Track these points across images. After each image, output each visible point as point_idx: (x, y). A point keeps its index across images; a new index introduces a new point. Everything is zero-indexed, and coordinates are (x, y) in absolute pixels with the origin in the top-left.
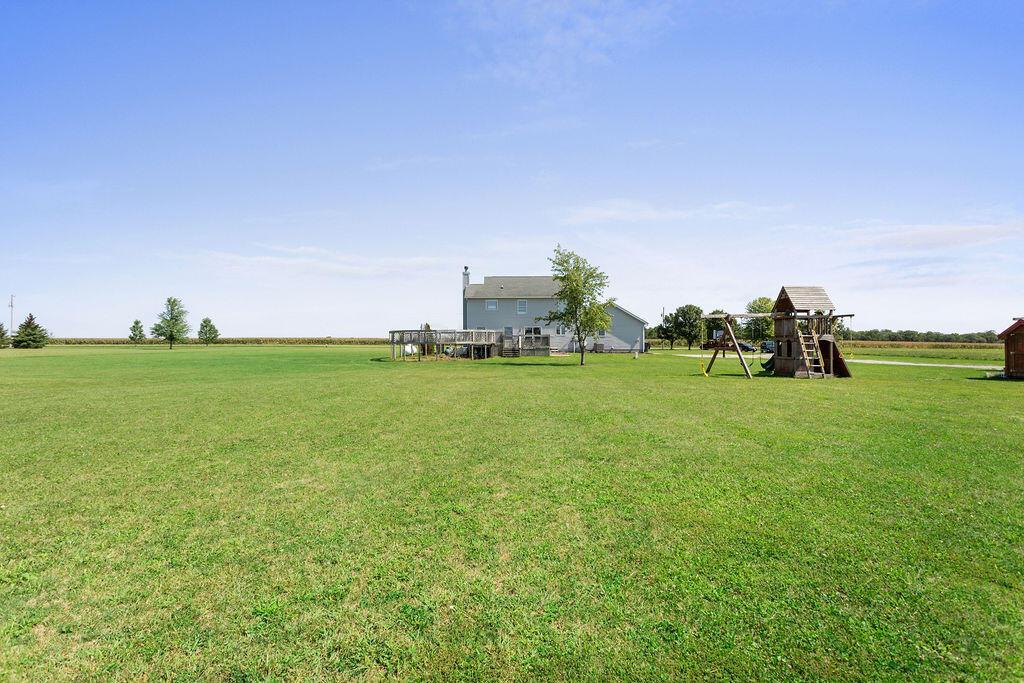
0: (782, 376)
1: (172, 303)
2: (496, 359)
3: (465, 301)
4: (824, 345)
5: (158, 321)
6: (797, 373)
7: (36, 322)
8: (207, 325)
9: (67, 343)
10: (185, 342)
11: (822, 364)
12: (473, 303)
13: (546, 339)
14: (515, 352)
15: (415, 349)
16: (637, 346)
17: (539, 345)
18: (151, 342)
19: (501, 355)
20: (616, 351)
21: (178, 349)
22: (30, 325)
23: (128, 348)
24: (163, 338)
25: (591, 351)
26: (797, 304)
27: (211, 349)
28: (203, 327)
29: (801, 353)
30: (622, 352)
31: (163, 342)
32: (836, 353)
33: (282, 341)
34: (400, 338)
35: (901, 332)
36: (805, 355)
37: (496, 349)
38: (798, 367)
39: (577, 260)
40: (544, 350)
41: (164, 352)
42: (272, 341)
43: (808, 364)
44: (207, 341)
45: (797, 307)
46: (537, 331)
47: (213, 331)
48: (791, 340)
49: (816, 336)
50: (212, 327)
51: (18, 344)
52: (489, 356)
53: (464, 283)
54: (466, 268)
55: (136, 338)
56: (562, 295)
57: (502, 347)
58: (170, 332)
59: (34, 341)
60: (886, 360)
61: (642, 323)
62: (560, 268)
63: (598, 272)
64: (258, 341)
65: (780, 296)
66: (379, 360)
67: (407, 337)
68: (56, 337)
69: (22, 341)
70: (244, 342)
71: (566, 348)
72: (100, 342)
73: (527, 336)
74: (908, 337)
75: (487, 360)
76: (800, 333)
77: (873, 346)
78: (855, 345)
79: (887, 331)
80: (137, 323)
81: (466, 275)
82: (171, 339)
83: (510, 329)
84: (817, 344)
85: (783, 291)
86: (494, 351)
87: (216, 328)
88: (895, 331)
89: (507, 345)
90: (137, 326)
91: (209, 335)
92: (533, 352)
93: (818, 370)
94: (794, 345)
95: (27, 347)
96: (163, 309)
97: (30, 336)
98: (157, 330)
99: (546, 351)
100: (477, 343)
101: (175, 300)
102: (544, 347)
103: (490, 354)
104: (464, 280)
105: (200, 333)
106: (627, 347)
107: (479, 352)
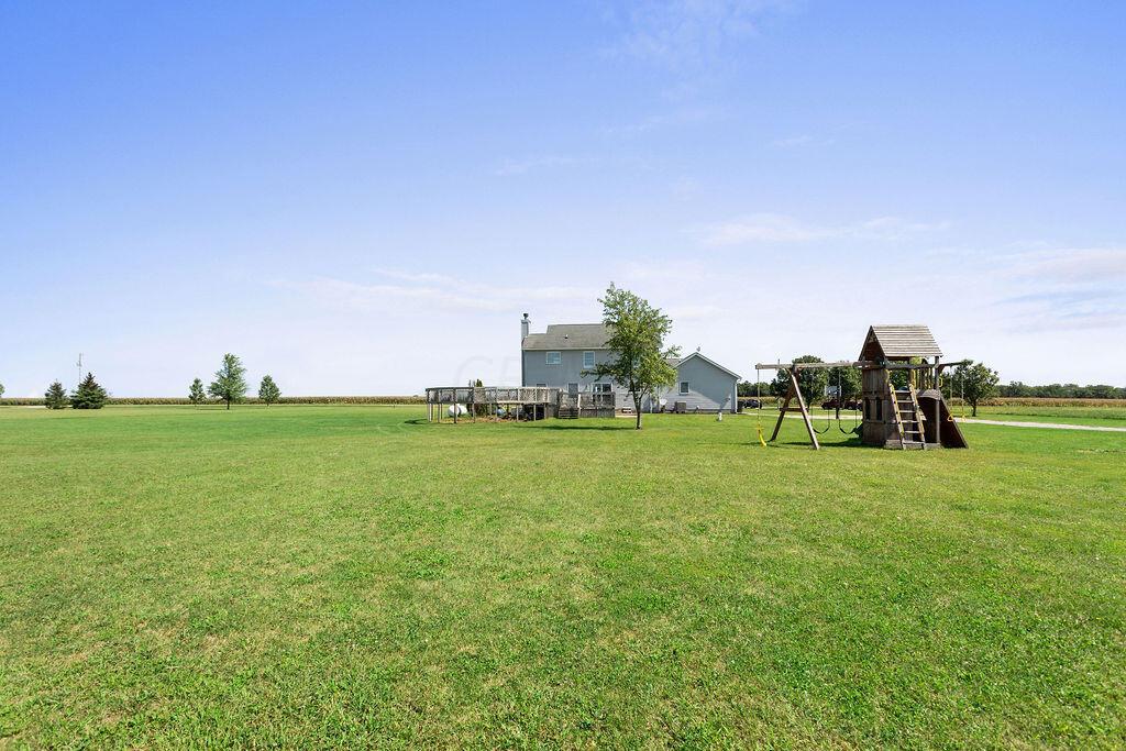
0: (871, 446)
1: (230, 360)
2: (550, 421)
3: (524, 353)
4: (927, 404)
5: (216, 380)
6: (889, 442)
7: (95, 381)
8: (267, 382)
10: (239, 401)
11: (922, 430)
12: (534, 356)
13: (611, 397)
14: (573, 413)
15: (464, 409)
16: (728, 406)
17: (601, 404)
18: (210, 402)
19: (556, 416)
20: (702, 411)
21: (236, 411)
22: (89, 385)
23: (189, 408)
24: (220, 397)
25: (672, 412)
26: (889, 349)
27: (273, 409)
28: (263, 385)
29: (893, 415)
30: (710, 412)
31: (220, 402)
32: (944, 413)
33: (350, 401)
34: (438, 397)
35: (1090, 388)
36: (898, 417)
37: (550, 409)
38: (890, 434)
39: (635, 300)
40: (608, 410)
41: (221, 412)
42: (339, 400)
43: (901, 429)
44: (269, 401)
45: (888, 353)
46: (606, 388)
47: (274, 389)
48: (881, 397)
49: (914, 392)
50: (273, 386)
51: (77, 404)
52: (538, 418)
53: (523, 333)
54: (526, 315)
55: (196, 399)
56: (615, 343)
57: (558, 406)
58: (228, 391)
59: (92, 401)
60: (1055, 422)
61: (734, 378)
62: (612, 310)
63: (660, 315)
64: (324, 401)
65: (868, 339)
66: (414, 422)
67: (445, 395)
68: (115, 397)
69: (81, 401)
70: (310, 401)
72: (167, 402)
74: (1100, 393)
75: (535, 423)
76: (892, 389)
77: (1048, 404)
78: (1024, 404)
79: (1071, 386)
80: (197, 381)
81: (525, 323)
82: (229, 398)
83: (576, 385)
84: (916, 402)
85: (871, 332)
86: (548, 411)
87: (278, 386)
88: (1082, 384)
89: (566, 404)
90: (197, 385)
91: (269, 394)
92: (595, 412)
93: (916, 438)
94: (884, 403)
95: (86, 407)
96: (220, 366)
97: (90, 396)
98: (215, 388)
99: (611, 412)
100: (525, 402)
101: (233, 357)
102: (609, 407)
103: (540, 416)
104: (523, 329)
105: (261, 392)
106: (717, 406)
107: (531, 413)
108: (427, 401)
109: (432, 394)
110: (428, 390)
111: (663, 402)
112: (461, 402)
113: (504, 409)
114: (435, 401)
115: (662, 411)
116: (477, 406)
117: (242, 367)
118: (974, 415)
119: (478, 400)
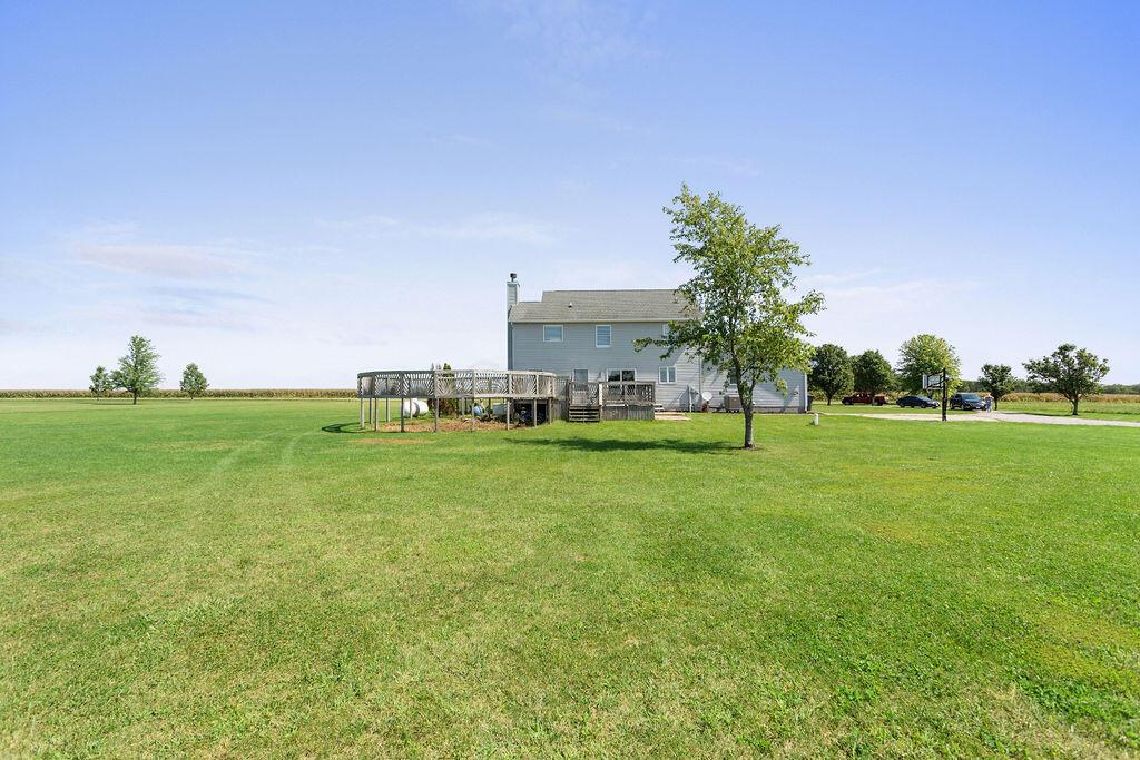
1: (138, 344)
2: (555, 425)
3: (511, 326)
5: (120, 368)
8: (192, 373)
9: (38, 396)
10: (149, 394)
12: (524, 331)
13: (647, 388)
14: (591, 413)
15: (424, 407)
16: (795, 402)
17: (633, 399)
19: (565, 417)
20: (760, 409)
21: (145, 406)
23: (88, 402)
24: (124, 389)
25: (720, 410)
28: (187, 376)
30: (771, 409)
31: (123, 395)
33: (299, 394)
37: (557, 406)
40: (644, 408)
41: (126, 408)
42: (286, 393)
44: (192, 394)
46: (629, 375)
47: (200, 379)
50: (199, 376)
52: (540, 423)
53: (509, 300)
54: (513, 276)
55: (98, 391)
57: (567, 403)
58: (133, 382)
64: (269, 394)
66: (337, 429)
67: (386, 383)
70: (251, 394)
71: (678, 404)
73: (612, 383)
75: (538, 430)
80: (100, 370)
81: (513, 287)
82: (136, 391)
83: (584, 372)
86: (554, 410)
87: (205, 376)
89: (577, 399)
90: (100, 374)
91: (194, 385)
92: (624, 412)
96: (126, 351)
98: (119, 378)
99: (649, 411)
100: (515, 396)
101: (142, 340)
102: (644, 404)
103: (543, 419)
104: (509, 291)
105: (183, 384)
106: (779, 402)
107: (528, 412)
108: (360, 395)
109: (366, 382)
110: (361, 376)
111: (707, 397)
112: (419, 395)
113: (483, 406)
114: (370, 393)
115: (704, 409)
116: (442, 401)
117: (154, 352)
118: (1075, 414)
119: (442, 392)
